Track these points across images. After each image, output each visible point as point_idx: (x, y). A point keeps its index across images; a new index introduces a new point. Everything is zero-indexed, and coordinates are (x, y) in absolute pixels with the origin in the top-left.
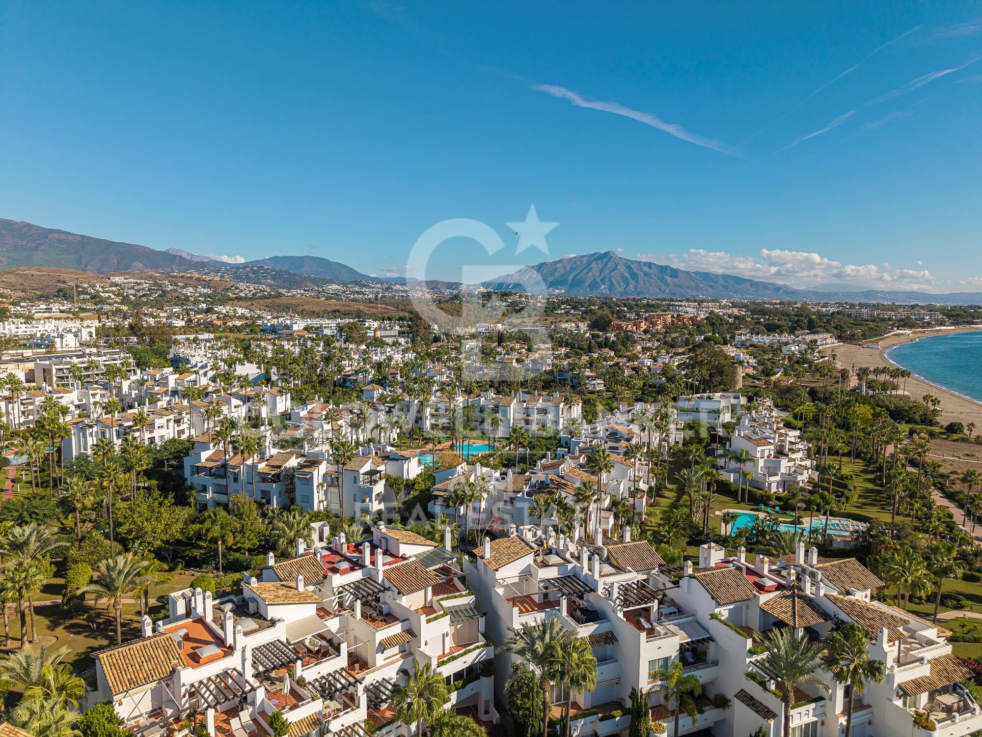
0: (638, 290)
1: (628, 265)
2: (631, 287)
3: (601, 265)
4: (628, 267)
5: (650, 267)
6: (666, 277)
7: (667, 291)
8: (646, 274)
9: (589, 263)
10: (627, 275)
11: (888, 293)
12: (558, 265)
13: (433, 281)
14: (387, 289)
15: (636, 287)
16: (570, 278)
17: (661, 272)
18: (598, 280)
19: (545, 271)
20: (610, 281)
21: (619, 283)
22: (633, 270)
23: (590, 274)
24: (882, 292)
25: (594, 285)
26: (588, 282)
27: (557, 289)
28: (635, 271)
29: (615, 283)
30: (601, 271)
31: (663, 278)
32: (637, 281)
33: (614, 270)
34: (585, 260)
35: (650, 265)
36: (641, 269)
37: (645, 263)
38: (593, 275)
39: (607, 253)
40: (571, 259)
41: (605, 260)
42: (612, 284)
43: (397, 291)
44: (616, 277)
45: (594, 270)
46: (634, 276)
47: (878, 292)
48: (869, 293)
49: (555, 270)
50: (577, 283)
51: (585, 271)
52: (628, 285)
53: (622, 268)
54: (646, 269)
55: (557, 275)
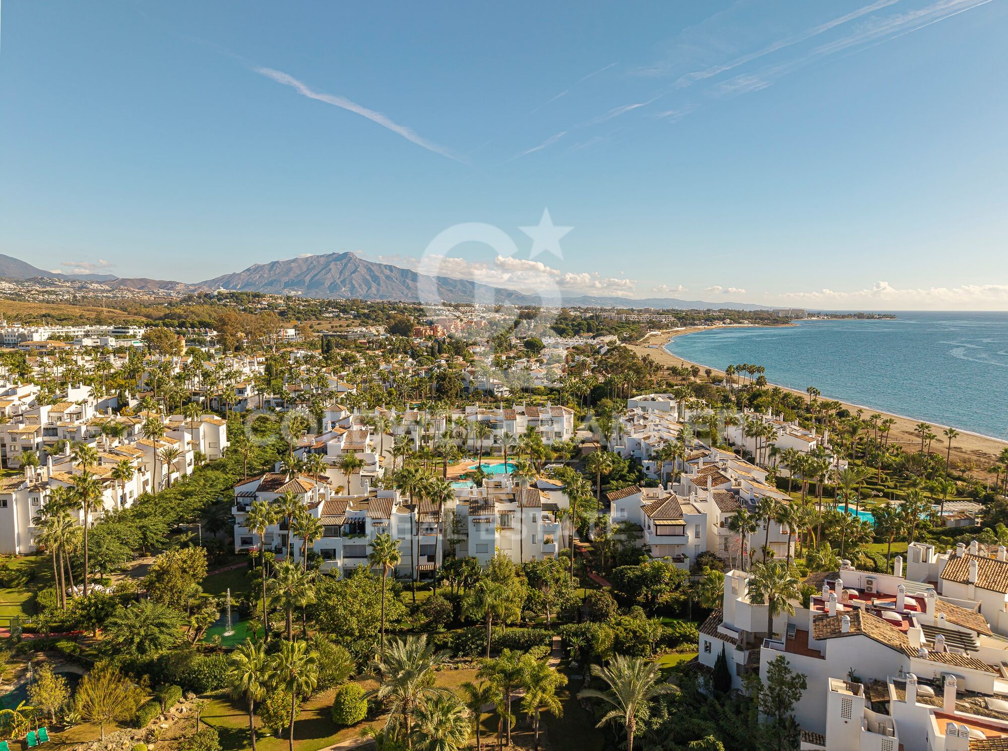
0: (381, 293)
1: (369, 267)
2: (374, 290)
3: (340, 267)
4: (369, 270)
5: (391, 271)
6: (408, 281)
7: (410, 295)
8: (388, 277)
9: (327, 264)
10: (368, 277)
11: (599, 298)
12: (293, 265)
13: (141, 280)
14: (80, 289)
15: (378, 290)
16: (308, 279)
17: (402, 276)
18: (338, 282)
19: (278, 271)
20: (351, 283)
21: (360, 286)
22: (374, 272)
23: (329, 276)
24: (594, 298)
25: (334, 287)
26: (327, 283)
27: (293, 290)
28: (377, 273)
29: (356, 286)
30: (341, 273)
31: (404, 281)
32: (379, 284)
33: (354, 272)
34: (322, 260)
35: (391, 268)
36: (382, 272)
37: (385, 266)
38: (333, 277)
39: (346, 254)
40: (307, 259)
41: (344, 261)
42: (353, 286)
43: (94, 291)
44: (357, 279)
45: (333, 271)
46: (376, 279)
47: (591, 298)
48: (585, 299)
49: (290, 270)
50: (314, 284)
51: (323, 272)
52: (370, 288)
53: (362, 270)
54: (388, 272)
55: (292, 275)
